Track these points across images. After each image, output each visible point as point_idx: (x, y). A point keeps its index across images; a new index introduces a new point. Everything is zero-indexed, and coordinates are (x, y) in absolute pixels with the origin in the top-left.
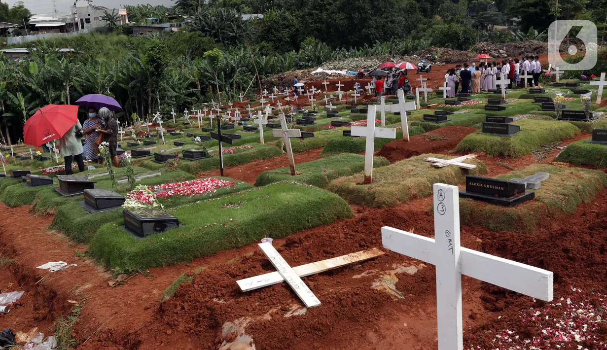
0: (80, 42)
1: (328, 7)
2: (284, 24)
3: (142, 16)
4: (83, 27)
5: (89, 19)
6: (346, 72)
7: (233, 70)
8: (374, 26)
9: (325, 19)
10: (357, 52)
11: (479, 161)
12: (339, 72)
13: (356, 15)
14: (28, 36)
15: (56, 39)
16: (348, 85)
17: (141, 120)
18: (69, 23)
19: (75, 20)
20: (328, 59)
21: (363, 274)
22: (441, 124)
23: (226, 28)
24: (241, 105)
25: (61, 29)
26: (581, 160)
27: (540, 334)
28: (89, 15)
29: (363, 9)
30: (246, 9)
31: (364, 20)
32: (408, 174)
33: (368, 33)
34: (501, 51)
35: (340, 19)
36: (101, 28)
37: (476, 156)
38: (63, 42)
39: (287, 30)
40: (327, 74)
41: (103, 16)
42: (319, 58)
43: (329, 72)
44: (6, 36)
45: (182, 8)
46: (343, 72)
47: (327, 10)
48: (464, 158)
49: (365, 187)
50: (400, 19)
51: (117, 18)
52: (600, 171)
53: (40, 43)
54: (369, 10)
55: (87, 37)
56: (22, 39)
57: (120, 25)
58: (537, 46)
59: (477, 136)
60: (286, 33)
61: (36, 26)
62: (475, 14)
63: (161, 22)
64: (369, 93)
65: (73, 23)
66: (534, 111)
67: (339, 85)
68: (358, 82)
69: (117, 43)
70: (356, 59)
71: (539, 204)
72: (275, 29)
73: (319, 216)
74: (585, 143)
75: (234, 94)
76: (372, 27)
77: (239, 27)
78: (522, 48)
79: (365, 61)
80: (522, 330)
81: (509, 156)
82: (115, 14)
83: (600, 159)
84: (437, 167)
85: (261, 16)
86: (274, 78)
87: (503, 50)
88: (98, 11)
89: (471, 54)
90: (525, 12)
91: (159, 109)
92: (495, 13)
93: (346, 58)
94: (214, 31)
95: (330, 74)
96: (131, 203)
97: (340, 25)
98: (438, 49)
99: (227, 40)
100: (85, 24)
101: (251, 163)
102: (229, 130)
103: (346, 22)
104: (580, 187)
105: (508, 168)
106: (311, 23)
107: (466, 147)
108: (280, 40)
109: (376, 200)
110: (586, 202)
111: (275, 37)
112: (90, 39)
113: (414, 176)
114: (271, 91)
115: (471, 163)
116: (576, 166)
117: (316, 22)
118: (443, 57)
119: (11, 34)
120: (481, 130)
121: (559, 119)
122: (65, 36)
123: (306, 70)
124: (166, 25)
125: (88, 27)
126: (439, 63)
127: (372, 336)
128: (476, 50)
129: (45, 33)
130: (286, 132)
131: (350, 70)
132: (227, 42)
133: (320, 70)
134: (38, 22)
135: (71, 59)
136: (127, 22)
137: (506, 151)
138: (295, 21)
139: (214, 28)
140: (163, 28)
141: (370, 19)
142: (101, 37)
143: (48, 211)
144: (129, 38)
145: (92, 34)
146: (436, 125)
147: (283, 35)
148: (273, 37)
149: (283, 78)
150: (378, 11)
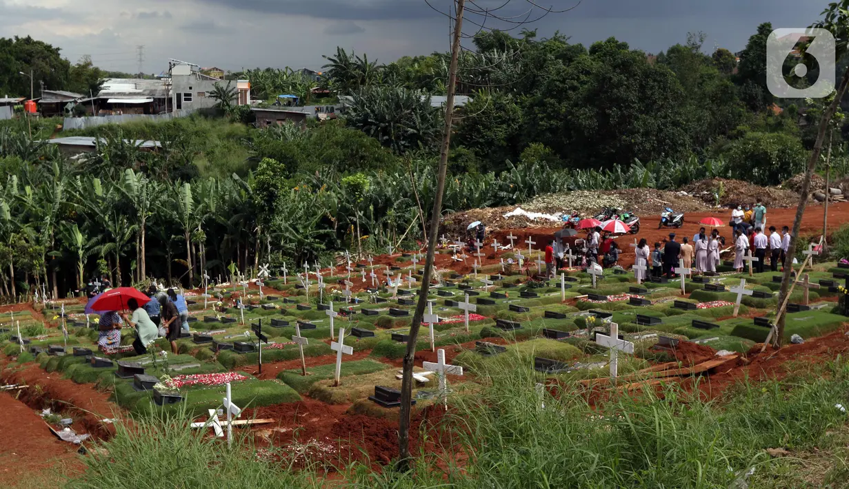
0: (171, 133)
1: (570, 92)
2: (500, 117)
3: (276, 88)
4: (179, 106)
5: (190, 95)
6: (560, 216)
7: (388, 203)
8: (642, 131)
9: (563, 115)
12: (548, 216)
13: (613, 111)
14: (95, 117)
15: (136, 125)
17: (241, 275)
18: (159, 99)
19: (168, 95)
23: (403, 121)
24: (390, 261)
25: (145, 108)
28: (191, 88)
29: (625, 101)
30: (442, 87)
31: (625, 120)
34: (833, 190)
35: (586, 117)
36: (207, 109)
38: (147, 130)
39: (505, 126)
40: (528, 219)
41: (210, 91)
42: (531, 188)
43: (532, 216)
44: (62, 115)
45: (338, 81)
46: (554, 217)
47: (568, 98)
51: (233, 95)
53: (111, 129)
54: (634, 103)
55: (184, 124)
56: (86, 122)
57: (237, 107)
60: (501, 131)
61: (109, 101)
63: (302, 102)
65: (165, 99)
67: (530, 242)
69: (230, 136)
70: (586, 193)
72: (484, 126)
75: (387, 240)
77: (424, 118)
79: (598, 197)
82: (230, 88)
86: (448, 219)
87: (838, 188)
88: (205, 82)
89: (780, 193)
91: (268, 259)
94: (382, 125)
95: (532, 218)
96: (159, 386)
97: (585, 127)
99: (403, 140)
100: (183, 102)
103: (594, 123)
106: (542, 119)
108: (490, 143)
111: (483, 137)
112: (188, 127)
117: (550, 118)
118: (728, 197)
119: (71, 113)
122: (150, 121)
123: (499, 210)
124: (309, 110)
125: (187, 107)
126: (719, 206)
128: (791, 185)
129: (120, 114)
131: (568, 212)
132: (403, 143)
133: (518, 211)
134: (112, 94)
135: (156, 160)
136: (249, 102)
138: (519, 113)
139: (383, 119)
140: (303, 116)
141: (637, 119)
142: (205, 124)
143: (108, 388)
144: (248, 130)
145: (192, 118)
147: (496, 135)
148: (481, 138)
149: (461, 220)
150: (649, 106)
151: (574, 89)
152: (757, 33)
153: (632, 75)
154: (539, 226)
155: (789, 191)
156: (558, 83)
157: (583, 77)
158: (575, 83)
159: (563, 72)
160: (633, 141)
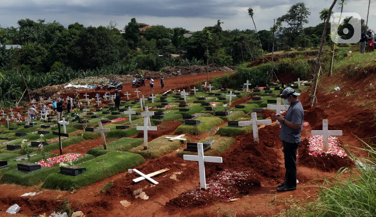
1: (68, 42)
2: (37, 53)
6: (87, 86)
7: (8, 86)
8: (100, 55)
9: (67, 50)
10: (91, 72)
11: (187, 137)
12: (83, 86)
13: (88, 48)
16: (92, 95)
20: (73, 77)
21: (165, 176)
22: (161, 120)
24: (18, 110)
26: (225, 134)
27: (219, 179)
29: (93, 44)
30: (8, 41)
31: (94, 51)
32: (160, 145)
33: (97, 60)
34: (178, 72)
35: (78, 51)
37: (185, 135)
39: (40, 56)
40: (75, 88)
42: (67, 77)
43: (77, 86)
46: (86, 86)
47: (68, 44)
48: (180, 136)
49: (146, 151)
50: (116, 50)
52: (231, 137)
54: (96, 45)
58: (197, 69)
59: (183, 126)
60: (39, 58)
62: (160, 47)
64: (105, 100)
66: (203, 111)
67: (86, 95)
68: (98, 93)
70: (92, 77)
71: (213, 151)
72: (31, 56)
73: (134, 163)
74: (226, 126)
76: (99, 56)
78: (190, 69)
79: (98, 78)
80: (215, 179)
81: (197, 134)
83: (231, 133)
84: (171, 141)
85: (20, 47)
86: (39, 91)
89: (161, 74)
90: (189, 47)
92: (172, 47)
93: (85, 76)
95: (77, 88)
97: (78, 54)
98: (143, 71)
101: (70, 146)
102: (30, 128)
103: (82, 52)
104: (225, 144)
105: (198, 139)
106: (57, 53)
107: (179, 131)
108: (35, 63)
109: (151, 156)
110: (227, 149)
111: (31, 61)
113: (163, 145)
114: (38, 100)
115: (184, 138)
116: (223, 136)
117: (60, 52)
118: (146, 75)
120: (184, 123)
121: (215, 116)
123: (61, 86)
127: (174, 190)
128: (164, 71)
130: (102, 130)
131: (89, 84)
133: (70, 85)
137: (196, 132)
138: (46, 51)
141: (98, 51)
146: (159, 120)
147: (37, 60)
148: (30, 61)
149: (45, 91)
150: (102, 46)
151: (70, 40)
152: (131, 22)
153: (94, 34)
154: (81, 90)
155: (164, 73)
156: (63, 38)
157: (73, 36)
158: (70, 38)
159: (65, 34)
160: (98, 59)
